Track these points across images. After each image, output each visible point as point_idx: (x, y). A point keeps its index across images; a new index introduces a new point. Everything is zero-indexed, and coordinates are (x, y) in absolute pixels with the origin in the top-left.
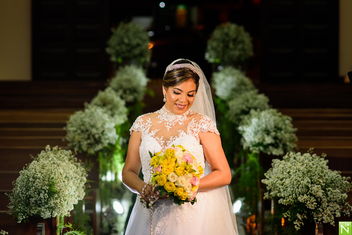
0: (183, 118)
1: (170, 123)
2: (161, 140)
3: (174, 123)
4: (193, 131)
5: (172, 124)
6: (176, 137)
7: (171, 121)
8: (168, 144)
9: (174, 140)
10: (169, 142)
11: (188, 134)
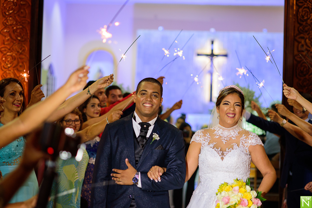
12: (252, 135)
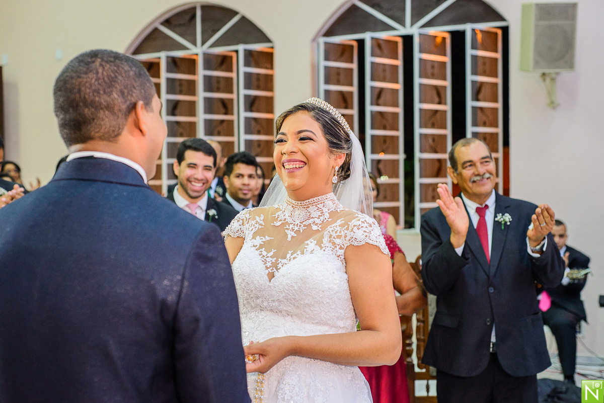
0: (322, 218)
1: (296, 226)
2: (268, 257)
3: (302, 225)
4: (334, 244)
5: (299, 227)
6: (299, 252)
7: (297, 222)
8: (280, 266)
9: (294, 258)
10: (284, 261)
11: (324, 249)
12: (359, 220)
